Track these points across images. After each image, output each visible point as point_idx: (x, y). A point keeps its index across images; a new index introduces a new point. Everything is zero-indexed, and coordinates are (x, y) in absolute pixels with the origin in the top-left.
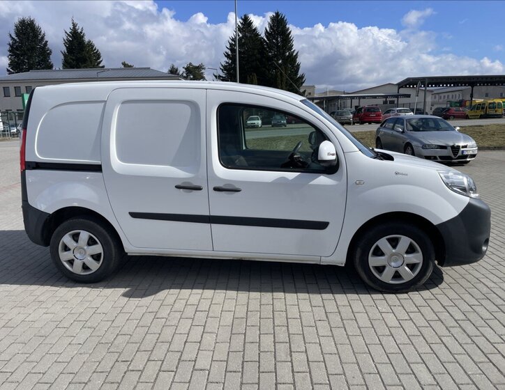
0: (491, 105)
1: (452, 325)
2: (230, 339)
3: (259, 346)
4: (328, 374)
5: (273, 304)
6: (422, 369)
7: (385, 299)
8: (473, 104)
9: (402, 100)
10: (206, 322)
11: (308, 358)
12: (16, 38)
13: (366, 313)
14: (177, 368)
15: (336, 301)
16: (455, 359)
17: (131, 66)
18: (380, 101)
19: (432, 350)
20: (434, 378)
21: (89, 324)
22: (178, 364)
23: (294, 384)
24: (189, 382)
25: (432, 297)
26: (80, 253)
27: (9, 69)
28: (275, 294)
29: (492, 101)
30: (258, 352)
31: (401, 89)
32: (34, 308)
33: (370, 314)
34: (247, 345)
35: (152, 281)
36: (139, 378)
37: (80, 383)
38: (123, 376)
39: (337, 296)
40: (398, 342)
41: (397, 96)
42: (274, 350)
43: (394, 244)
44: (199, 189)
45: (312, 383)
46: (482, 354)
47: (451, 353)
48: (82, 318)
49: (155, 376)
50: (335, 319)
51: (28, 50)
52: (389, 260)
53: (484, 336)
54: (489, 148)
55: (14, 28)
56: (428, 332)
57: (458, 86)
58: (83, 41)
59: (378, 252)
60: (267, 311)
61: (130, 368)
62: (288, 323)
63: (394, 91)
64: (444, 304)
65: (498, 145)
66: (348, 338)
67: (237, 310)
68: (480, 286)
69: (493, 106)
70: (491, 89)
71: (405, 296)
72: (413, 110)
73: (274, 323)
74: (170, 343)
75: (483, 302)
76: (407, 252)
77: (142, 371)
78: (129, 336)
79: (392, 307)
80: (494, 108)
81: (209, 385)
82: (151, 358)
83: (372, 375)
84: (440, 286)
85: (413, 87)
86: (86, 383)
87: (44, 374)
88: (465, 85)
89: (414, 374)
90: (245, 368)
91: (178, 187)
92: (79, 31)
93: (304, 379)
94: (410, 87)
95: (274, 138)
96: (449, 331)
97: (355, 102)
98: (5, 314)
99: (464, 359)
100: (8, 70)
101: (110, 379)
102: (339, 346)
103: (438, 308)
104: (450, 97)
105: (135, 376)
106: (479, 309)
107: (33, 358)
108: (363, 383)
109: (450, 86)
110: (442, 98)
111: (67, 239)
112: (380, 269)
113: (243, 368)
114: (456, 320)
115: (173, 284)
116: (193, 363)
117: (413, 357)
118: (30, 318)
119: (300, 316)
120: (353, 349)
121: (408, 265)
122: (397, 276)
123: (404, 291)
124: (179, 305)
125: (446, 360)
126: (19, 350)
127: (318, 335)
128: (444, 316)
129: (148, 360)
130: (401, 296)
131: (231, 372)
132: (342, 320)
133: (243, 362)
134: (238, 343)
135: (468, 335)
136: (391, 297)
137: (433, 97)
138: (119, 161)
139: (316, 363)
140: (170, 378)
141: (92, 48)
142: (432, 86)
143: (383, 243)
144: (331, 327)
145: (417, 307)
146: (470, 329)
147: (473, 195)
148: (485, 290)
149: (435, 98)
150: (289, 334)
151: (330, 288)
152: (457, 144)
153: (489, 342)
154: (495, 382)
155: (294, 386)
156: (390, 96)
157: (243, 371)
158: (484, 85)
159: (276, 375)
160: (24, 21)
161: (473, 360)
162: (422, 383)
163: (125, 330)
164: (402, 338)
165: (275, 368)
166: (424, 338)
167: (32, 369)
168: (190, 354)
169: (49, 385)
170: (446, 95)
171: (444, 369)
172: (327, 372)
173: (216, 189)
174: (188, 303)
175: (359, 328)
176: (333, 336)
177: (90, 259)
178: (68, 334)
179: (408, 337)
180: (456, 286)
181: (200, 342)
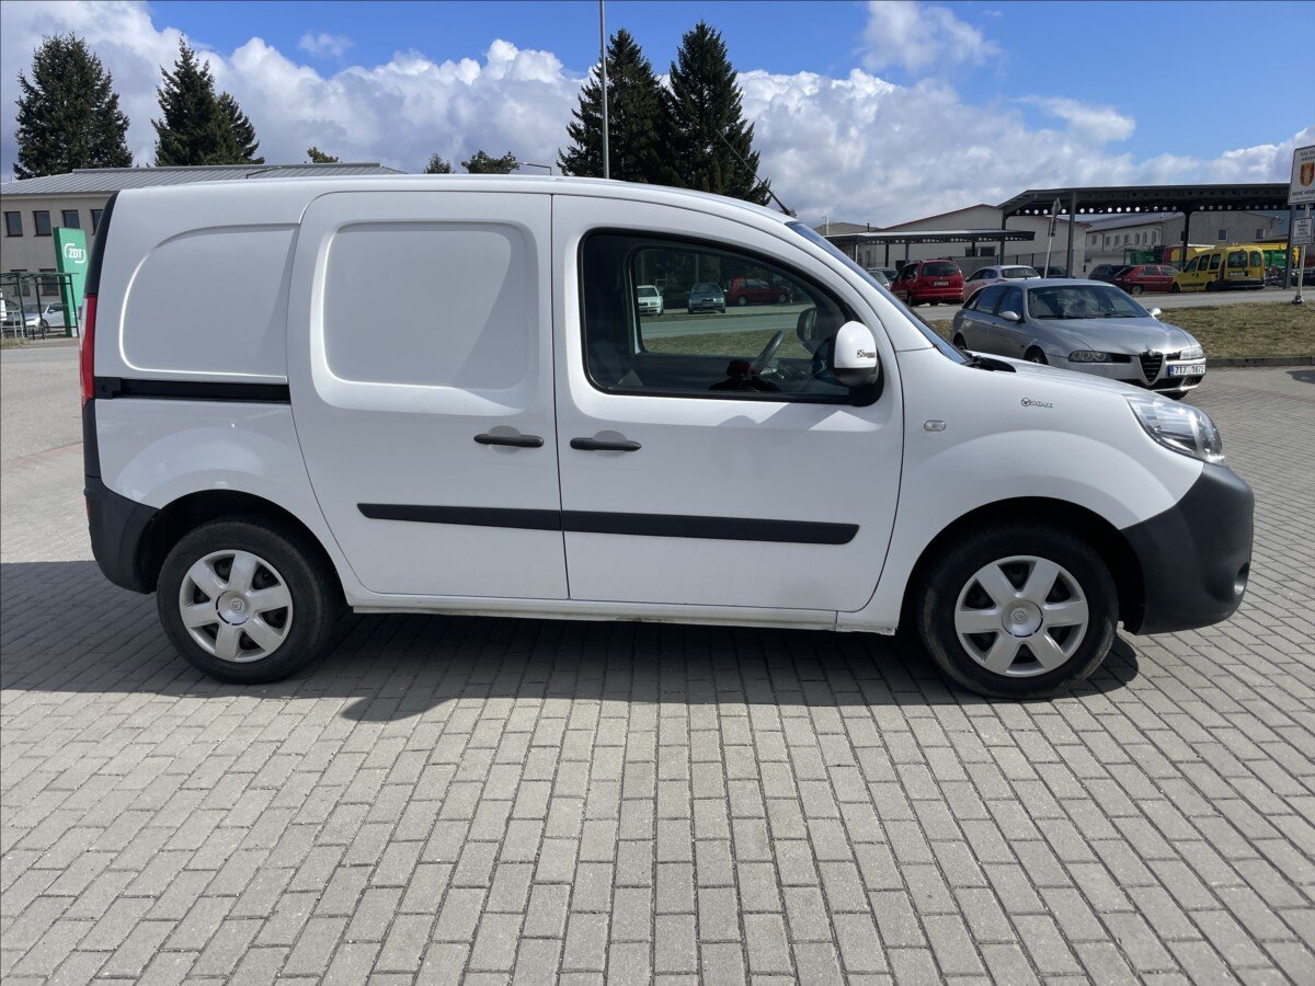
0: (1235, 259)
1: (1163, 773)
2: (619, 812)
3: (693, 827)
4: (866, 891)
5: (720, 730)
6: (1097, 876)
7: (997, 715)
8: (1189, 257)
9: (1012, 247)
10: (556, 771)
11: (814, 853)
12: (37, 87)
13: (952, 746)
14: (491, 879)
15: (875, 721)
16: (1176, 851)
17: (331, 160)
18: (958, 249)
19: (1118, 831)
20: (1128, 896)
21: (262, 780)
22: (495, 870)
23: (784, 913)
24: (525, 912)
25: (1112, 709)
26: (235, 608)
27: (20, 165)
28: (722, 706)
29: (1238, 249)
30: (690, 840)
31: (1010, 220)
32: (120, 745)
33: (962, 751)
34: (662, 825)
35: (416, 677)
36: (400, 904)
37: (250, 918)
38: (359, 901)
39: (876, 709)
40: (1035, 814)
41: (1000, 237)
42: (728, 835)
43: (1018, 577)
44: (535, 443)
45: (828, 910)
46: (1241, 839)
47: (1164, 837)
48: (248, 764)
49: (438, 899)
50: (877, 764)
51: (68, 118)
52: (1007, 618)
53: (1244, 798)
54: (1232, 363)
55: (33, 61)
56: (1104, 790)
57: (1152, 211)
58: (209, 95)
59: (979, 599)
60: (706, 747)
61: (375, 881)
62: (759, 773)
63: (993, 224)
64: (1143, 725)
65: (1255, 355)
66: (911, 806)
67: (632, 743)
68: (1226, 682)
69: (1239, 261)
70: (1231, 218)
71: (1045, 707)
72: (1040, 272)
73: (725, 773)
74: (471, 822)
75: (1238, 720)
76: (1051, 599)
77: (405, 888)
78: (367, 807)
79: (1015, 734)
80: (1242, 264)
81: (574, 919)
82: (426, 858)
83: (975, 891)
84: (1129, 684)
85: (1041, 214)
86: (267, 919)
87: (157, 898)
88: (1170, 210)
89: (1079, 888)
90: (660, 877)
91: (481, 440)
92: (199, 69)
93: (808, 901)
94: (1032, 214)
95: (698, 337)
96: (1159, 789)
97: (897, 252)
98: (46, 759)
99: (1199, 853)
100: (17, 170)
101: (327, 906)
102: (888, 825)
103: (1127, 734)
104: (1132, 240)
105: (388, 901)
106: (1229, 737)
107: (127, 860)
108: (955, 910)
109: (1133, 211)
110: (1112, 241)
111: (200, 572)
112: (984, 641)
113: (654, 877)
114: (1173, 763)
115: (467, 684)
116: (532, 866)
117: (1073, 848)
118: (112, 768)
119: (789, 755)
120: (923, 831)
121: (1052, 631)
122: (1025, 657)
123: (1041, 694)
124: (487, 733)
125: (1153, 853)
126: (91, 844)
127: (836, 799)
128: (1145, 753)
129: (419, 862)
130: (1033, 707)
131: (626, 887)
132: (893, 764)
133: (655, 864)
134: (638, 820)
135: (1205, 797)
136: (1012, 711)
137: (1090, 238)
138: (332, 375)
139: (836, 865)
140: (476, 902)
141: (232, 113)
142: (1087, 212)
143: (991, 576)
144: (867, 783)
145: (1076, 732)
146: (1208, 781)
147: (1212, 458)
148: (1240, 692)
149: (1094, 242)
150: (764, 798)
151: (860, 691)
152: (1155, 350)
153: (1258, 811)
154: (1276, 904)
155: (786, 918)
156: (983, 235)
157: (655, 884)
158: (1216, 209)
159: (739, 893)
160: (57, 44)
161: (1220, 854)
162: (1099, 906)
163: (357, 791)
164: (1042, 804)
165: (736, 878)
166: (1098, 805)
167: (126, 888)
168: (521, 844)
169: (173, 924)
170: (1122, 234)
171: (1152, 877)
172: (864, 885)
173: (578, 445)
174: (509, 728)
175: (937, 782)
176: (872, 802)
177: (259, 622)
178: (210, 803)
179: (1058, 801)
180: (1168, 685)
181: (545, 819)
